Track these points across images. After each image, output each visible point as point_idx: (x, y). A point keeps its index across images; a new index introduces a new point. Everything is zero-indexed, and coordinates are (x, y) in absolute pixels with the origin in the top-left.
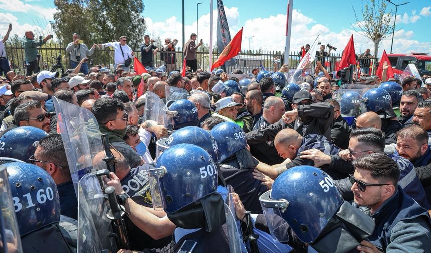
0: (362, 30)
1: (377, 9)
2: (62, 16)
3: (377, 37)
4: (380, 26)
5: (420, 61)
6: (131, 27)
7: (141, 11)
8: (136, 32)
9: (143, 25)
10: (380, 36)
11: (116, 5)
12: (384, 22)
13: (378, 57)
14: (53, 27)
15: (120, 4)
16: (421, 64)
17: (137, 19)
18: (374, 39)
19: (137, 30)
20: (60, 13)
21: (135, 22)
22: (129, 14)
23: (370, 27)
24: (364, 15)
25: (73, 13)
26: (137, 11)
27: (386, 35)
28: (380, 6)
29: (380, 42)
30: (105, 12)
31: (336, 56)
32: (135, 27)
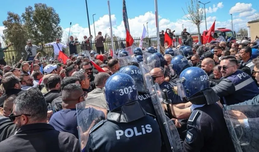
0: (189, 19)
1: (195, 7)
2: (9, 32)
3: (198, 23)
4: (198, 16)
5: (223, 32)
6: (53, 33)
7: (59, 23)
8: (57, 35)
9: (60, 31)
10: (199, 22)
11: (43, 21)
12: (200, 14)
13: (200, 33)
14: (3, 38)
15: (45, 20)
16: (224, 34)
17: (56, 28)
18: (197, 24)
19: (57, 34)
20: (7, 29)
21: (55, 30)
22: (51, 25)
23: (193, 17)
24: (189, 12)
25: (16, 28)
26: (56, 23)
27: (202, 21)
28: (196, 6)
29: (200, 25)
30: (36, 26)
31: (178, 35)
32: (55, 33)
